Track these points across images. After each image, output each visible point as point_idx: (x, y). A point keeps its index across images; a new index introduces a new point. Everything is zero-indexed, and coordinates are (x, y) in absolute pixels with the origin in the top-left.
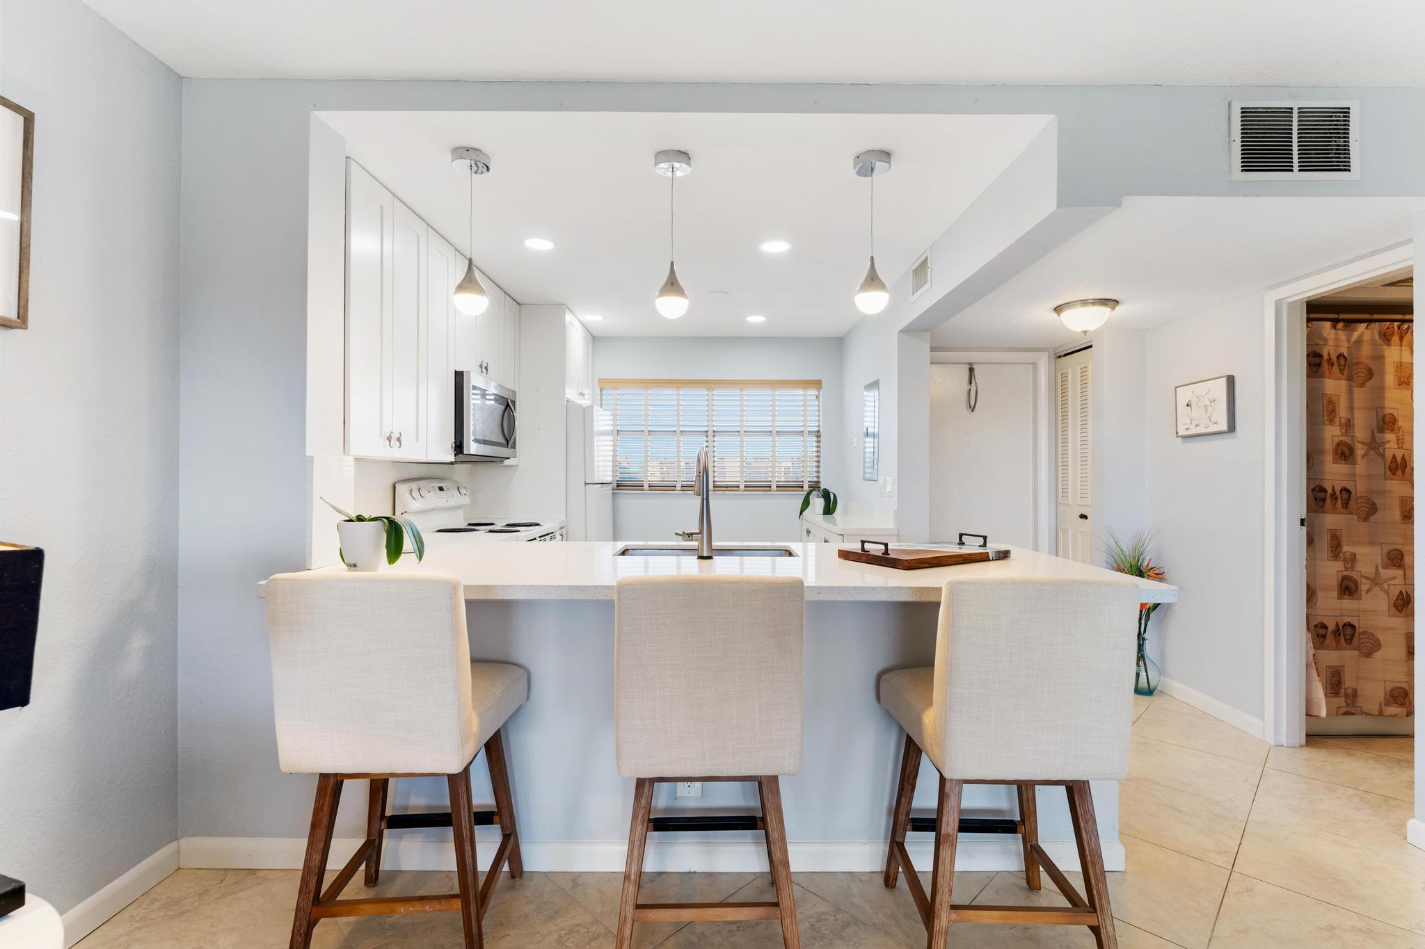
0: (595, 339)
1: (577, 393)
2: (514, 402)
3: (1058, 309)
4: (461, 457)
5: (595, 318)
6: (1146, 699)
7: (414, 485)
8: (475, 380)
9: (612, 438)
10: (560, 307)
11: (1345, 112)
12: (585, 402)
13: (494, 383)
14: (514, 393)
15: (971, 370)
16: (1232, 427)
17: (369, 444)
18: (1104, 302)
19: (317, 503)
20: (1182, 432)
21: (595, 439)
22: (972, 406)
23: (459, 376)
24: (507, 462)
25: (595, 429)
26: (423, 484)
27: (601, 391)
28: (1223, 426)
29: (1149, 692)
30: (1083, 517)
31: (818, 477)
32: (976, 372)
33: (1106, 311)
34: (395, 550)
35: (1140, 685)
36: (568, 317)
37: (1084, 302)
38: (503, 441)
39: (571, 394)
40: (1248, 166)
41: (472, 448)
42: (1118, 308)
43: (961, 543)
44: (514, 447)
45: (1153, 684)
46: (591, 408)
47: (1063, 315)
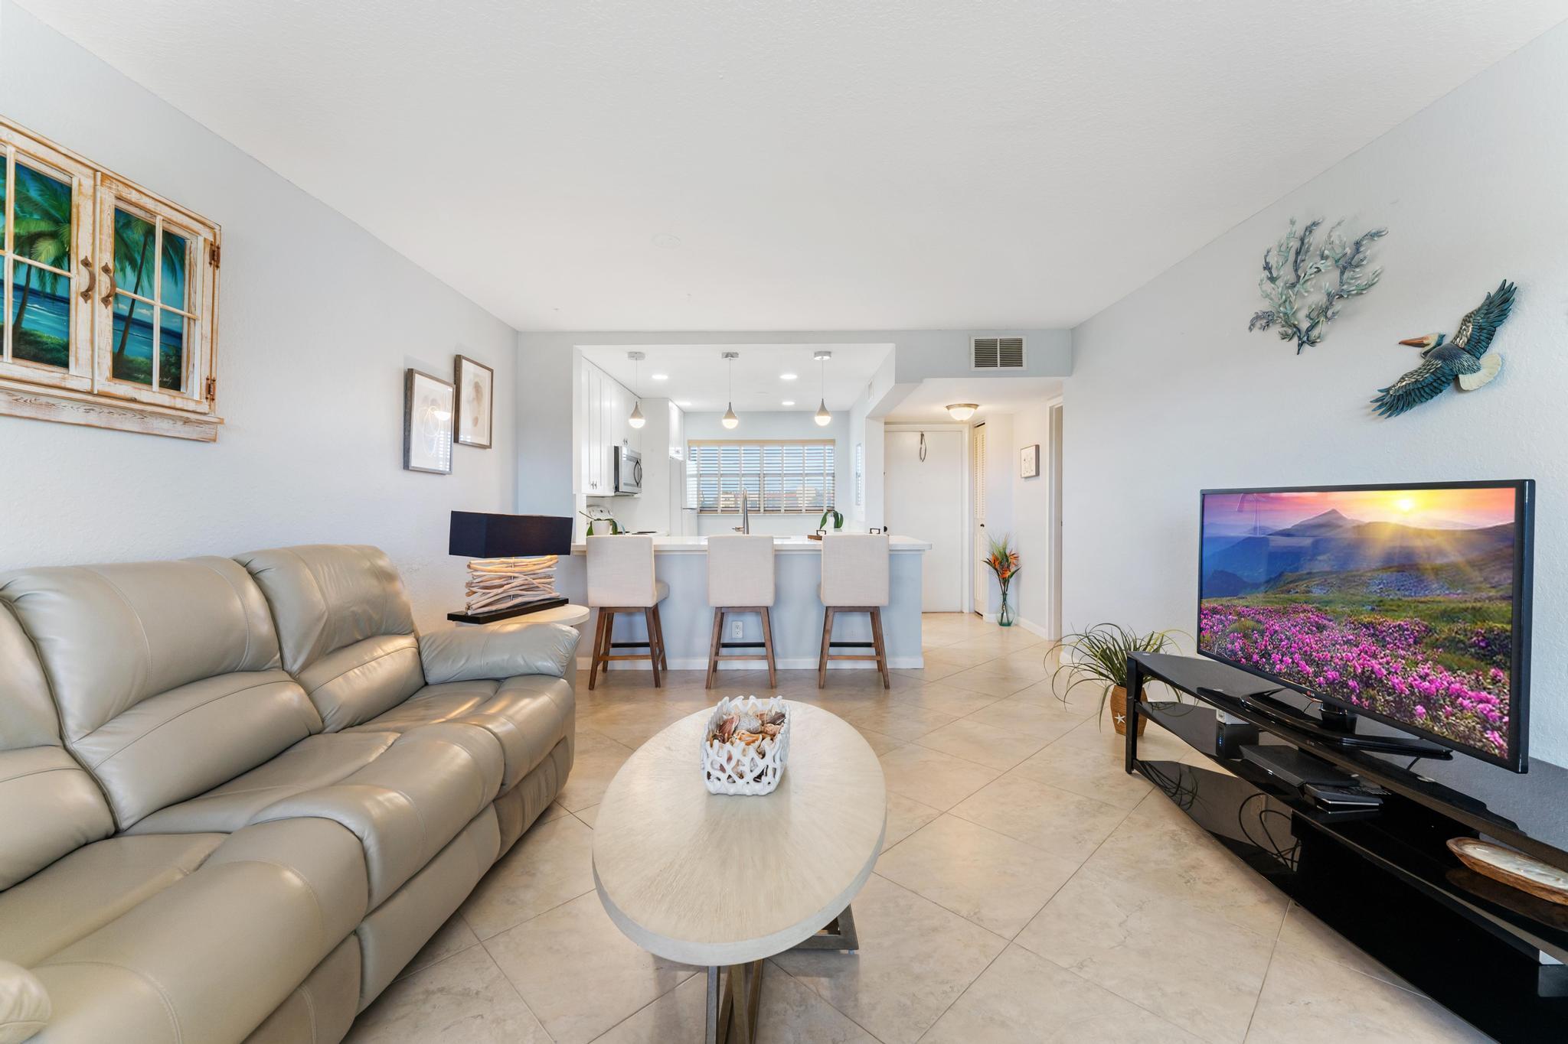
0: (685, 414)
1: (675, 451)
2: (641, 459)
3: (948, 407)
4: (616, 493)
5: (686, 404)
6: (1005, 628)
8: (624, 452)
9: (696, 479)
10: (666, 400)
11: (1020, 341)
12: (679, 457)
13: (632, 451)
14: (640, 454)
15: (922, 435)
16: (1038, 474)
17: (587, 489)
18: (969, 405)
20: (1023, 476)
21: (687, 479)
22: (923, 458)
23: (616, 449)
24: (636, 496)
25: (688, 473)
26: (594, 508)
27: (690, 449)
28: (1034, 473)
29: (1009, 624)
30: (982, 525)
32: (925, 436)
33: (972, 410)
35: (1003, 621)
36: (670, 404)
37: (960, 405)
38: (635, 484)
39: (672, 452)
40: (978, 365)
41: (622, 488)
42: (979, 408)
43: (871, 533)
44: (641, 487)
45: (1010, 620)
46: (685, 462)
47: (951, 411)
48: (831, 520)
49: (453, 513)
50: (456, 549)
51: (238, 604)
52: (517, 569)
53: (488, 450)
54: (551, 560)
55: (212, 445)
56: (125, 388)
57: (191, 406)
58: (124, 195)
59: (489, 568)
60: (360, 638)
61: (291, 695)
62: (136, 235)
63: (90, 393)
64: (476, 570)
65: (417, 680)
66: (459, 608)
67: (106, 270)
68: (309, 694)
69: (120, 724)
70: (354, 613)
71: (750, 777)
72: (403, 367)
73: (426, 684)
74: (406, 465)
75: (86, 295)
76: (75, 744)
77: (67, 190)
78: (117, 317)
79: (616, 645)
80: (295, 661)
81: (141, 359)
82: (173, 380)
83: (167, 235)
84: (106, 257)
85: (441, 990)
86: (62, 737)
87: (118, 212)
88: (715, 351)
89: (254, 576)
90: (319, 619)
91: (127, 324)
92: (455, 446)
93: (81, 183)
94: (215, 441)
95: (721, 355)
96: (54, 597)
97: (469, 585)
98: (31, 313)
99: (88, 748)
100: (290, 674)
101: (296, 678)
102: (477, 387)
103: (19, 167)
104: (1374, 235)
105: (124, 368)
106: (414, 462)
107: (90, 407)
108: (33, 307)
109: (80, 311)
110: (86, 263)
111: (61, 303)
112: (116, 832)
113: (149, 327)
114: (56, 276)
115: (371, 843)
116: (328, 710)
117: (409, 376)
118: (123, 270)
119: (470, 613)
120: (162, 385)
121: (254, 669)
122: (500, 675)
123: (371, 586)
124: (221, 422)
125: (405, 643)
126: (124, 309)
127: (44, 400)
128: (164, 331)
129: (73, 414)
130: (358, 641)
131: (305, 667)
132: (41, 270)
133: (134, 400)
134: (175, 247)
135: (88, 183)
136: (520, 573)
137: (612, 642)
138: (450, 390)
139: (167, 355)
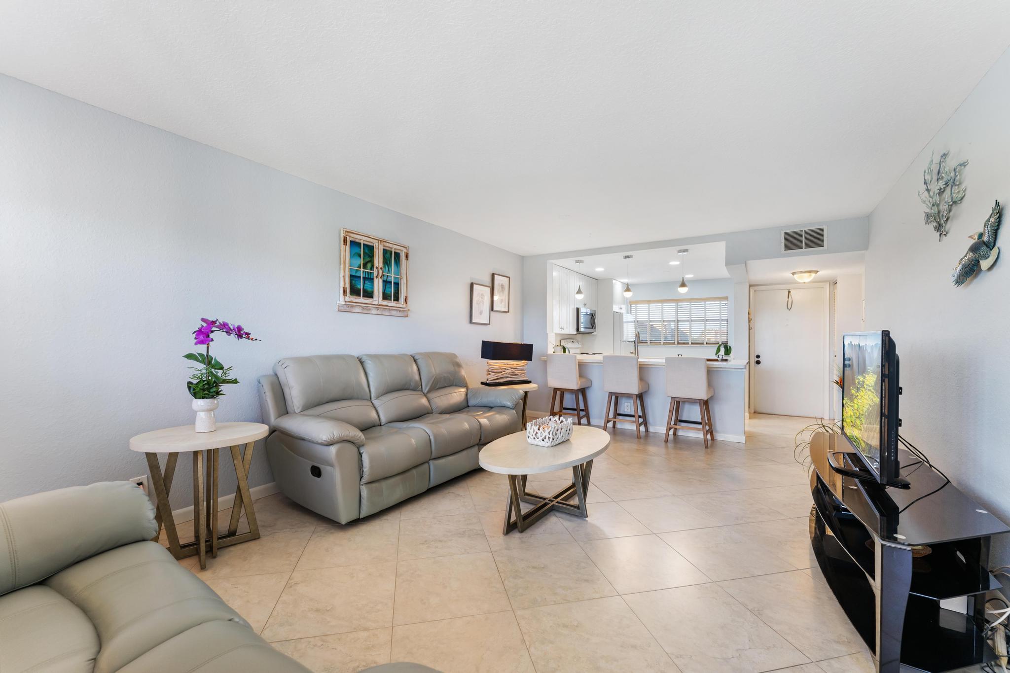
1: (618, 308)
2: (595, 314)
3: (793, 274)
4: (578, 332)
7: (565, 340)
8: (583, 310)
10: (611, 279)
11: (822, 230)
12: (621, 311)
13: (589, 310)
14: (595, 311)
15: (789, 292)
17: (557, 330)
18: (810, 272)
19: (549, 343)
21: (625, 325)
22: (789, 308)
23: (578, 310)
24: (593, 334)
25: (625, 321)
26: (568, 340)
27: (631, 305)
30: (835, 356)
31: (727, 339)
32: (792, 292)
33: (813, 275)
34: (564, 352)
36: (615, 282)
37: (801, 272)
38: (592, 327)
39: (615, 309)
40: (786, 249)
41: (582, 330)
42: (818, 273)
44: (595, 328)
46: (623, 313)
47: (795, 276)
48: (722, 350)
49: (483, 341)
50: (484, 356)
51: (410, 369)
52: (508, 366)
53: (508, 313)
54: (524, 363)
55: (406, 318)
56: (385, 303)
57: (401, 306)
58: (385, 245)
59: (496, 364)
60: (446, 386)
61: (424, 401)
62: (388, 255)
63: (378, 305)
64: (491, 365)
65: (465, 404)
66: (484, 381)
67: (381, 268)
68: (429, 401)
69: (381, 398)
70: (444, 376)
71: (541, 439)
72: (469, 282)
73: (468, 406)
74: (471, 322)
75: (377, 277)
76: (373, 402)
77: (373, 247)
78: (383, 281)
79: (565, 409)
80: (425, 389)
81: (389, 293)
82: (397, 299)
83: (395, 253)
84: (381, 265)
85: (452, 493)
86: (371, 398)
87: (384, 250)
88: (620, 256)
89: (415, 361)
90: (433, 376)
91: (386, 283)
92: (491, 312)
93: (376, 244)
94: (407, 316)
95: (622, 257)
96: (369, 362)
97: (488, 371)
98: (367, 284)
99: (376, 402)
100: (424, 393)
101: (425, 395)
102: (502, 286)
103: (364, 244)
104: (964, 165)
105: (386, 297)
106: (474, 321)
107: (378, 309)
108: (367, 282)
109: (376, 281)
110: (377, 268)
111: (371, 280)
112: (381, 425)
113: (391, 282)
114: (371, 273)
115: (432, 437)
116: (434, 407)
117: (472, 285)
118: (385, 267)
119: (488, 382)
120: (394, 300)
121: (414, 390)
122: (492, 406)
123: (451, 368)
124: (409, 310)
125: (463, 390)
126: (385, 278)
127: (368, 308)
128: (394, 283)
129: (374, 311)
130: (446, 387)
131: (429, 392)
132: (368, 272)
133: (387, 306)
134: (397, 255)
135: (377, 244)
136: (510, 367)
137: (564, 407)
138: (488, 290)
139: (396, 291)
